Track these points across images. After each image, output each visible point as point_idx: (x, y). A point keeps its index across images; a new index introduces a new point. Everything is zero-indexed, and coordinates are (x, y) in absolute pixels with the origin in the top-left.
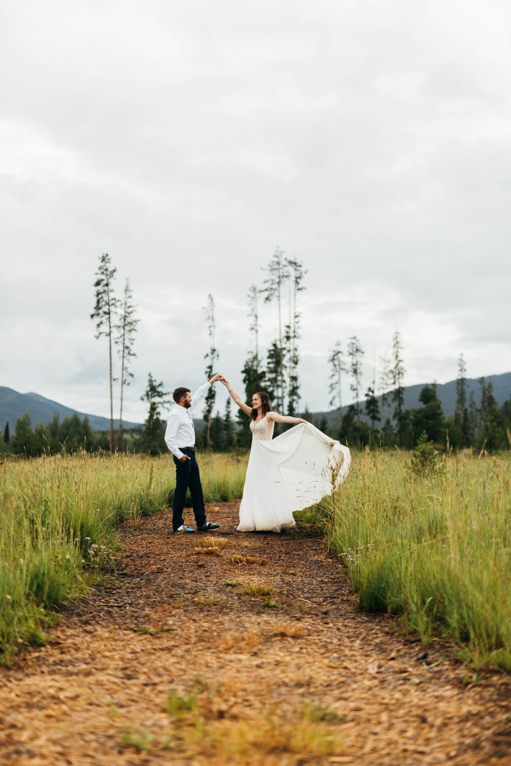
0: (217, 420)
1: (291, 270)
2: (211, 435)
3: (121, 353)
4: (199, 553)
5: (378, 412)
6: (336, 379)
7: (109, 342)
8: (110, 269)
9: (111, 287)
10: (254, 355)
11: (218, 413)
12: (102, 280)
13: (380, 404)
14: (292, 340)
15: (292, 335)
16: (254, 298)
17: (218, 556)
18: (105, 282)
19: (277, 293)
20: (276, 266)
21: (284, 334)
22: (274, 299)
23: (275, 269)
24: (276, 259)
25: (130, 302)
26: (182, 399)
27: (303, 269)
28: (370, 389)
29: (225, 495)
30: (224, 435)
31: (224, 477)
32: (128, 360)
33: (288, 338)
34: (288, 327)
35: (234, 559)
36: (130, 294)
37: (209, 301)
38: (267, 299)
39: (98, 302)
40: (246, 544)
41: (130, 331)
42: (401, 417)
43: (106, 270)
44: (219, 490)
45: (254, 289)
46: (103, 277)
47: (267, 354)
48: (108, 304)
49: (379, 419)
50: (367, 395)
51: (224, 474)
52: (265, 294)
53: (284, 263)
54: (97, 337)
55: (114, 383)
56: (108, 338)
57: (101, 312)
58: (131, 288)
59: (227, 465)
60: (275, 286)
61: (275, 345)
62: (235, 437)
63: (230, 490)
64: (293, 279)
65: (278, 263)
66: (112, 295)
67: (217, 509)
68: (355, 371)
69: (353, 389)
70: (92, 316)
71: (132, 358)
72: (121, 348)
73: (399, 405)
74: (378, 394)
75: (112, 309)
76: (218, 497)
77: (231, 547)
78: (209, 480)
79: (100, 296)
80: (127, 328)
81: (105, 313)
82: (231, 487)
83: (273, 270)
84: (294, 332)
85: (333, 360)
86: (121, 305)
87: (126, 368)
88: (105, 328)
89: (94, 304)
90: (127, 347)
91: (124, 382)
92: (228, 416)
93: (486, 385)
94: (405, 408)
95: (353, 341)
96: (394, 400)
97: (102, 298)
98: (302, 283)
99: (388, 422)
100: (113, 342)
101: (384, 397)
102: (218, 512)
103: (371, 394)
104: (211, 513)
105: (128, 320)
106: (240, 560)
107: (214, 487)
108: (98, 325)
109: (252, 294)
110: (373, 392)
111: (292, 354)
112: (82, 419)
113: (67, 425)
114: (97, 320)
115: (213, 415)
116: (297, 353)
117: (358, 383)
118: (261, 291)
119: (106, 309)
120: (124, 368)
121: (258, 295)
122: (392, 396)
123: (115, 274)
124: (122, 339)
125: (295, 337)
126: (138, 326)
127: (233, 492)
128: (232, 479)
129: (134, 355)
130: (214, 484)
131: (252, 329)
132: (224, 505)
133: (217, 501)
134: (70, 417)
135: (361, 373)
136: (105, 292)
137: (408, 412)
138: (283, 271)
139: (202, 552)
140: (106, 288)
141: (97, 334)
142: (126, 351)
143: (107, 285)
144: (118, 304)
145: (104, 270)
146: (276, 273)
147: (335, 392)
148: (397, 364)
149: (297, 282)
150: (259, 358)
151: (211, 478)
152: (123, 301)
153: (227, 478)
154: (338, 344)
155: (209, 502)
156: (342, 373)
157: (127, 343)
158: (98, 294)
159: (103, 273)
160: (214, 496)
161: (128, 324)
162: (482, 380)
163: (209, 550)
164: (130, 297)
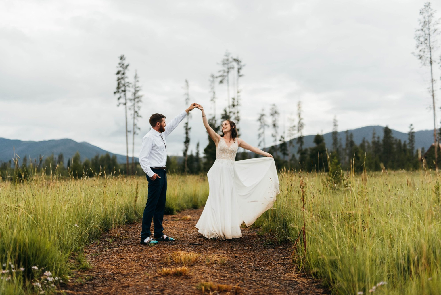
0: (191, 156)
1: (235, 64)
2: (188, 165)
3: (133, 116)
4: (167, 275)
5: (287, 150)
6: (261, 131)
7: (125, 109)
8: (126, 64)
9: (126, 75)
10: (213, 116)
11: (192, 152)
12: (121, 71)
13: (288, 145)
14: (236, 107)
15: (236, 103)
16: (213, 82)
17: (187, 277)
18: (122, 72)
19: (226, 78)
20: (226, 62)
21: (231, 103)
22: (225, 82)
23: (226, 64)
24: (226, 58)
25: (138, 84)
26: (158, 124)
27: (242, 64)
28: (282, 137)
29: (196, 204)
30: (195, 165)
31: (195, 191)
32: (137, 120)
33: (234, 106)
34: (234, 99)
35: (205, 288)
36: (138, 79)
37: (186, 83)
38: (221, 82)
39: (119, 84)
40: (215, 258)
41: (138, 102)
42: (302, 152)
43: (123, 65)
44: (191, 201)
45: (213, 76)
46: (121, 69)
47: (221, 116)
48: (124, 85)
49: (287, 155)
50: (280, 140)
51: (195, 189)
52: (220, 79)
53: (231, 60)
54: (118, 106)
55: (128, 134)
56: (124, 106)
57: (120, 90)
58: (138, 75)
59: (197, 182)
60: (225, 74)
61: (225, 111)
62: (202, 166)
63: (199, 200)
64: (236, 69)
65: (227, 60)
66: (127, 80)
67: (189, 217)
68: (274, 125)
69: (273, 136)
70: (115, 93)
71: (139, 118)
72: (133, 112)
73: (301, 145)
74: (287, 139)
75: (127, 88)
76: (190, 205)
77: (201, 263)
78: (184, 193)
79: (119, 81)
80: (136, 100)
81: (123, 91)
82: (200, 198)
83: (224, 64)
84: (237, 102)
85: (260, 120)
86: (132, 86)
87: (136, 125)
88: (122, 100)
89: (116, 85)
90: (136, 112)
91: (134, 133)
92: (198, 153)
93: (349, 135)
94: (304, 147)
95: (273, 107)
96: (298, 142)
97: (121, 82)
98: (242, 72)
99: (293, 156)
100: (128, 108)
101: (291, 142)
102: (190, 220)
103: (282, 139)
104: (185, 220)
105: (137, 95)
106: (211, 288)
107: (188, 198)
108: (119, 99)
109: (211, 79)
110: (284, 138)
111: (236, 115)
112: (111, 156)
113: (103, 160)
114: (118, 95)
115: (189, 153)
116: (239, 115)
117: (276, 132)
118: (217, 77)
119: (123, 88)
120: (135, 125)
121: (216, 79)
122: (296, 141)
123: (129, 67)
124: (133, 107)
125: (237, 105)
126: (142, 99)
127: (201, 202)
128: (200, 193)
129: (140, 116)
130: (188, 196)
131: (212, 100)
132: (195, 212)
133: (189, 209)
134: (104, 155)
135: (278, 127)
136: (122, 78)
137: (306, 150)
138: (230, 65)
139: (171, 273)
140: (123, 76)
141: (118, 103)
142: (136, 114)
143: (124, 74)
144: (131, 85)
145: (122, 65)
146: (226, 66)
147: (261, 139)
148: (300, 121)
149: (239, 72)
150: (216, 118)
151: (186, 192)
152: (133, 84)
153: (197, 191)
154: (263, 110)
155: (184, 210)
156: (266, 127)
157: (136, 109)
158: (118, 79)
159: (121, 67)
160: (187, 205)
161: (136, 98)
162: (347, 132)
163: (178, 271)
164: (138, 81)
